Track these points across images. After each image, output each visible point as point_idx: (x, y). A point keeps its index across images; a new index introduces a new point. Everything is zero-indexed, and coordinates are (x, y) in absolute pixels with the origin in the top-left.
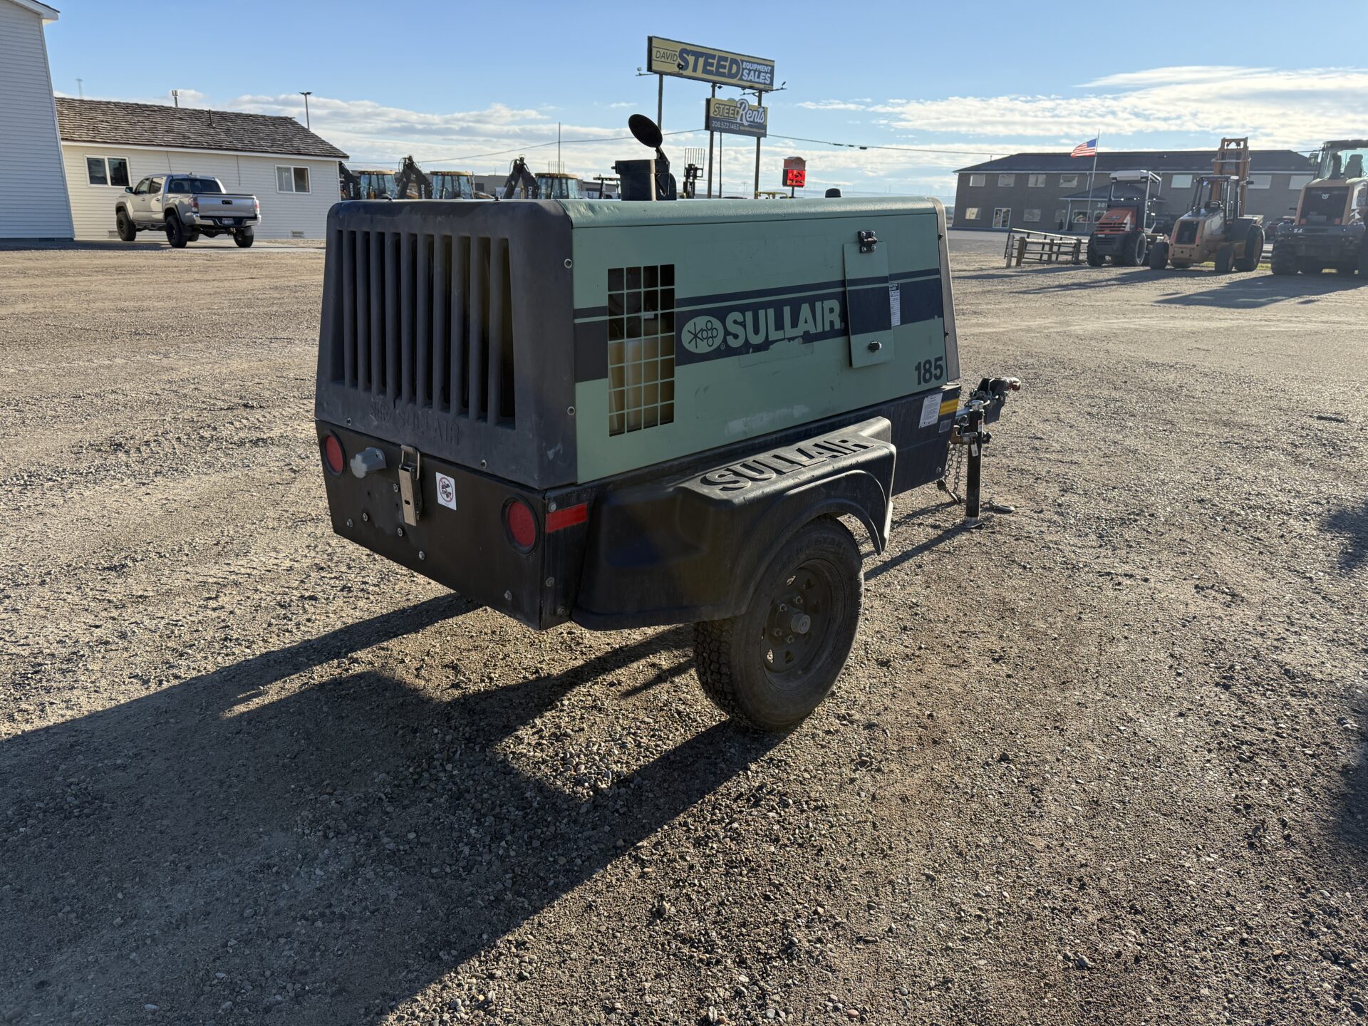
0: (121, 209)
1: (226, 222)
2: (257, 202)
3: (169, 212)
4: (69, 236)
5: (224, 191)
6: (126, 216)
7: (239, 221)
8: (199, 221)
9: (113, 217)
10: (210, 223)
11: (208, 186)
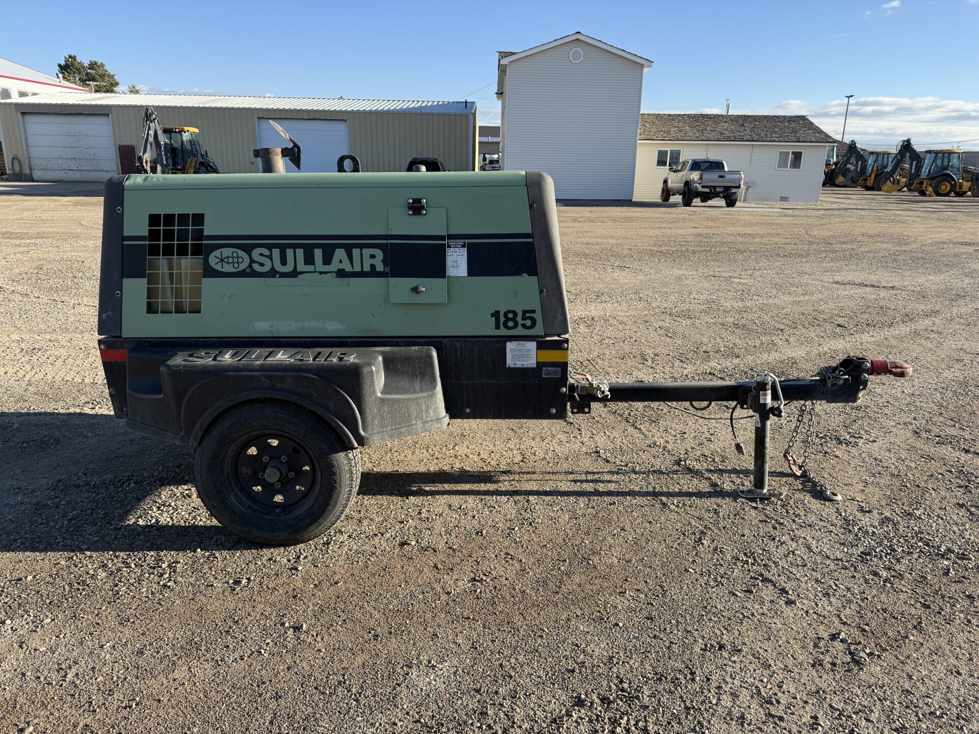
0: (665, 182)
1: (718, 190)
2: (743, 176)
3: (687, 183)
4: (630, 199)
5: (726, 169)
6: (667, 186)
7: (727, 188)
8: (700, 189)
9: (661, 185)
10: (707, 190)
11: (718, 166)
